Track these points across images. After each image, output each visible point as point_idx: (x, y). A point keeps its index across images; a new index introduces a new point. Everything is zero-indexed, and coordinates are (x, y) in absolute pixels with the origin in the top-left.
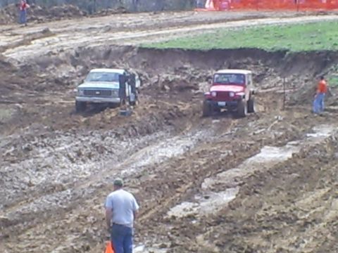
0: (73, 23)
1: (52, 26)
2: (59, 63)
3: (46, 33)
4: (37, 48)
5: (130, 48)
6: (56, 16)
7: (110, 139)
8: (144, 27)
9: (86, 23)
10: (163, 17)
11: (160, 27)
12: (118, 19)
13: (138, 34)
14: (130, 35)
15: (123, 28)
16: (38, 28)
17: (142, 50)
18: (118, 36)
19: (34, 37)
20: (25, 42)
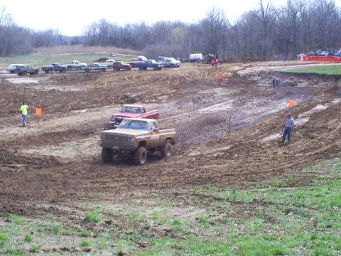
0: (259, 63)
1: (253, 64)
2: (254, 76)
3: (251, 66)
4: (248, 71)
5: (276, 72)
6: (254, 61)
7: (270, 101)
8: (281, 65)
9: (263, 63)
10: (287, 62)
11: (286, 65)
12: (273, 62)
13: (279, 67)
14: (276, 67)
15: (275, 65)
16: (249, 64)
17: (280, 72)
18: (273, 68)
19: (247, 67)
20: (244, 69)
